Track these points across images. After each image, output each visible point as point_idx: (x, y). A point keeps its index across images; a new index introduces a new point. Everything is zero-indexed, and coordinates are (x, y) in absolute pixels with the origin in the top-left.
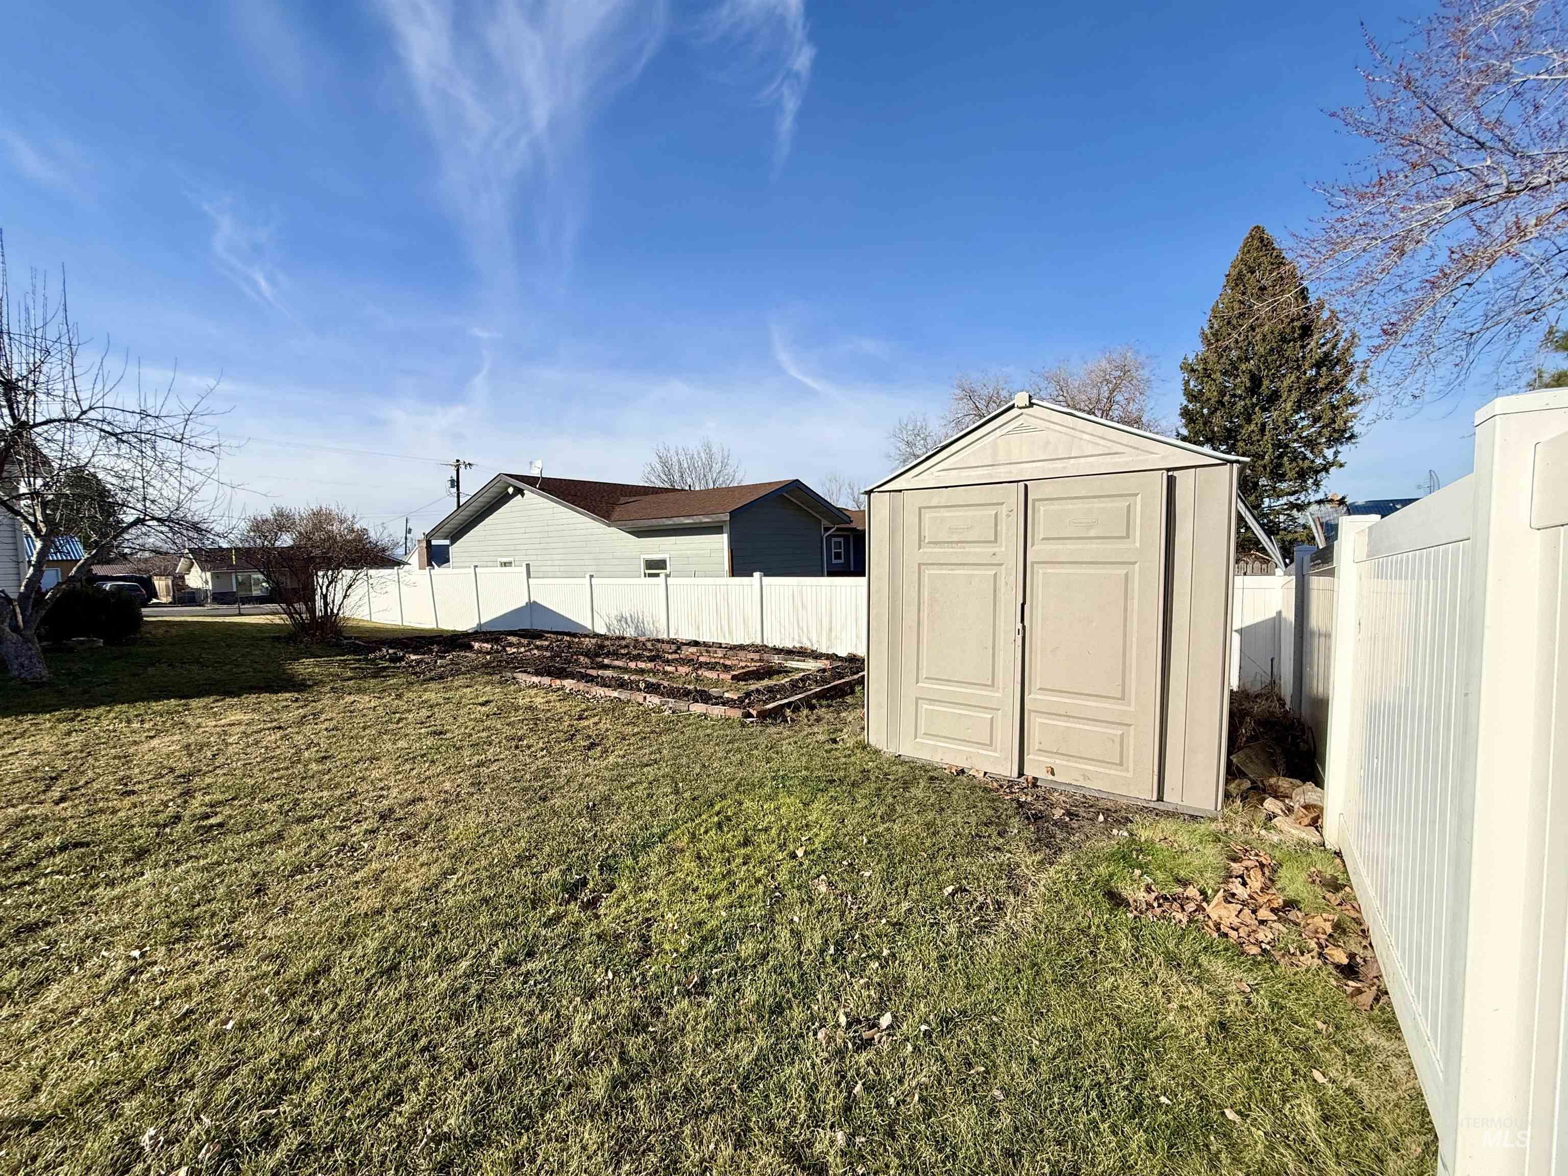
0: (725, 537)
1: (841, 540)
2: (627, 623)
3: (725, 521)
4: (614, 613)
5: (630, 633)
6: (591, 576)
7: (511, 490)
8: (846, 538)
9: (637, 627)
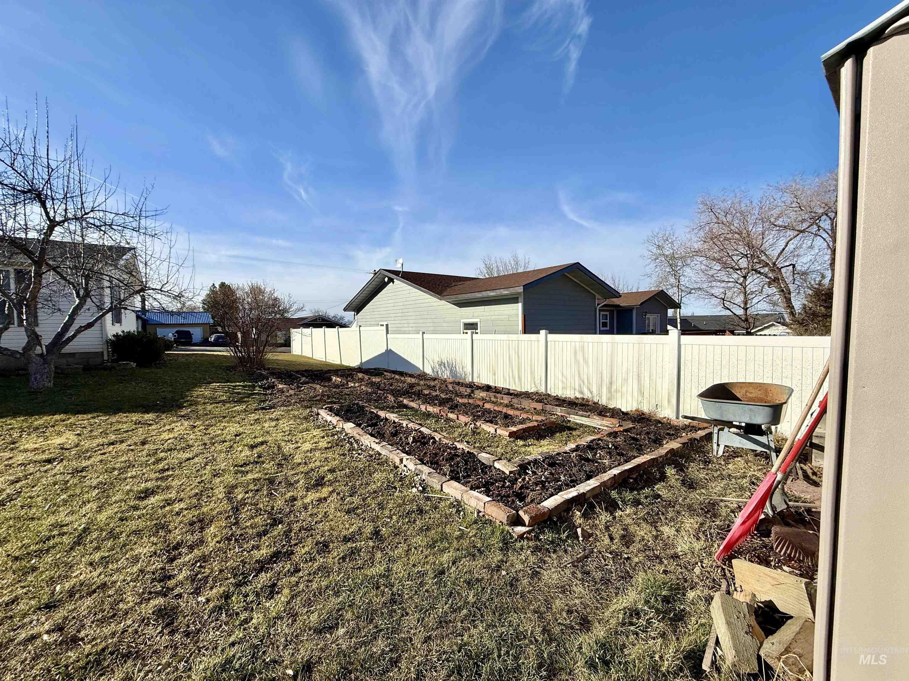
0: (520, 305)
1: (608, 313)
2: (445, 367)
3: (519, 293)
4: (437, 359)
5: (446, 375)
6: (423, 333)
7: (386, 279)
8: (612, 312)
9: (451, 371)
